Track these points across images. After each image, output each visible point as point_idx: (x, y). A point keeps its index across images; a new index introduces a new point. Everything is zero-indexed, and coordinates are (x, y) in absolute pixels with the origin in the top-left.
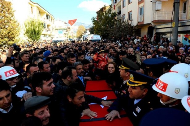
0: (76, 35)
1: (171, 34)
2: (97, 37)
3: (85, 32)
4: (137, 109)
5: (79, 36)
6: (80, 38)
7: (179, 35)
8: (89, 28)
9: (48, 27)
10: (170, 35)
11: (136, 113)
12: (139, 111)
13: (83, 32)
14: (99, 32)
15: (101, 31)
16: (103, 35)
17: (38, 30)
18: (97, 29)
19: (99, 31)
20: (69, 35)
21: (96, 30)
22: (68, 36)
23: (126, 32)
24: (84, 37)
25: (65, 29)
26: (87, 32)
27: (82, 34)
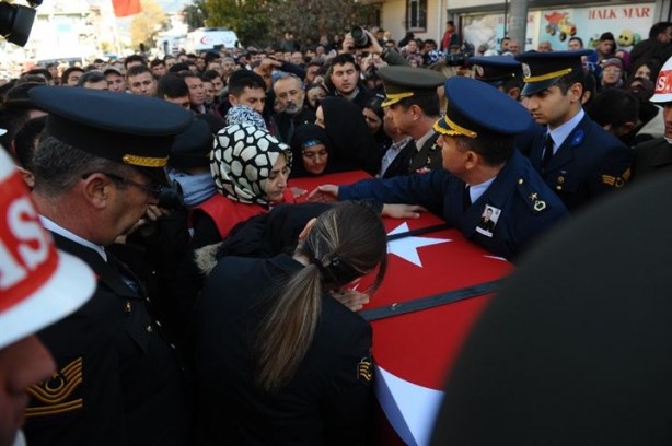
0: (130, 39)
1: (506, 14)
3: (165, 27)
7: (530, 14)
8: (182, 8)
12: (498, 216)
13: (158, 27)
14: (227, 21)
15: (235, 16)
16: (243, 29)
19: (225, 14)
20: (100, 40)
21: (215, 11)
22: (100, 47)
23: (334, 13)
24: (166, 43)
25: (79, 15)
26: (172, 27)
27: (155, 34)
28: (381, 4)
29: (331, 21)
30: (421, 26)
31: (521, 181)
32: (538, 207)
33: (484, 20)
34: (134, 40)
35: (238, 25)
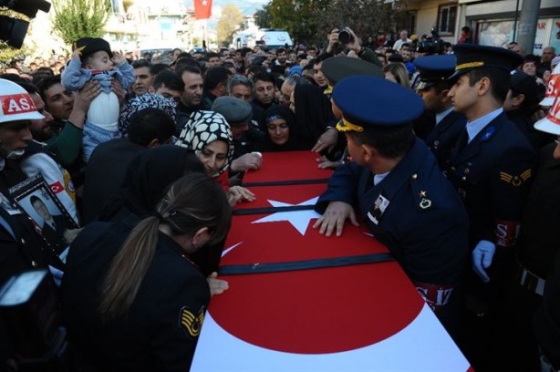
0: (216, 36)
1: (516, 21)
2: (280, 38)
3: (243, 27)
4: (377, 202)
5: (223, 39)
6: (226, 44)
7: (540, 22)
8: (255, 12)
9: (126, 10)
10: (513, 23)
11: (376, 213)
12: (385, 207)
13: (238, 27)
14: (286, 24)
15: (292, 19)
16: (298, 31)
17: (93, 18)
18: (280, 14)
19: (285, 18)
20: (192, 36)
21: (277, 15)
22: (192, 41)
23: (371, 19)
24: (239, 40)
25: (179, 17)
26: (248, 28)
27: (234, 32)
28: (416, 11)
29: (366, 25)
30: (449, 31)
31: (415, 176)
32: (424, 204)
33: (499, 26)
34: (219, 36)
35: (294, 27)
